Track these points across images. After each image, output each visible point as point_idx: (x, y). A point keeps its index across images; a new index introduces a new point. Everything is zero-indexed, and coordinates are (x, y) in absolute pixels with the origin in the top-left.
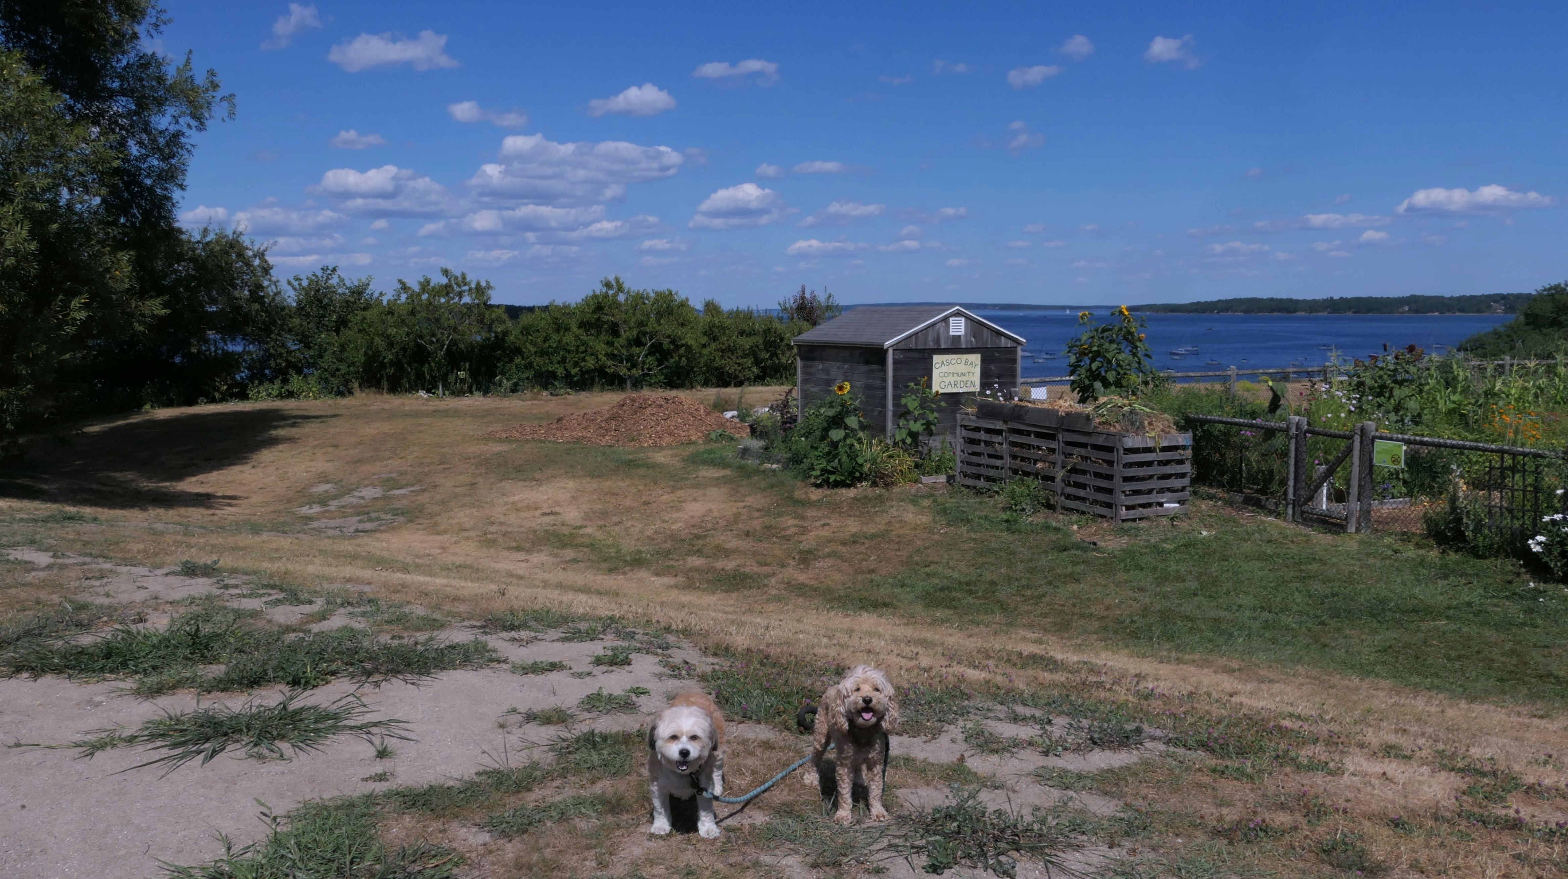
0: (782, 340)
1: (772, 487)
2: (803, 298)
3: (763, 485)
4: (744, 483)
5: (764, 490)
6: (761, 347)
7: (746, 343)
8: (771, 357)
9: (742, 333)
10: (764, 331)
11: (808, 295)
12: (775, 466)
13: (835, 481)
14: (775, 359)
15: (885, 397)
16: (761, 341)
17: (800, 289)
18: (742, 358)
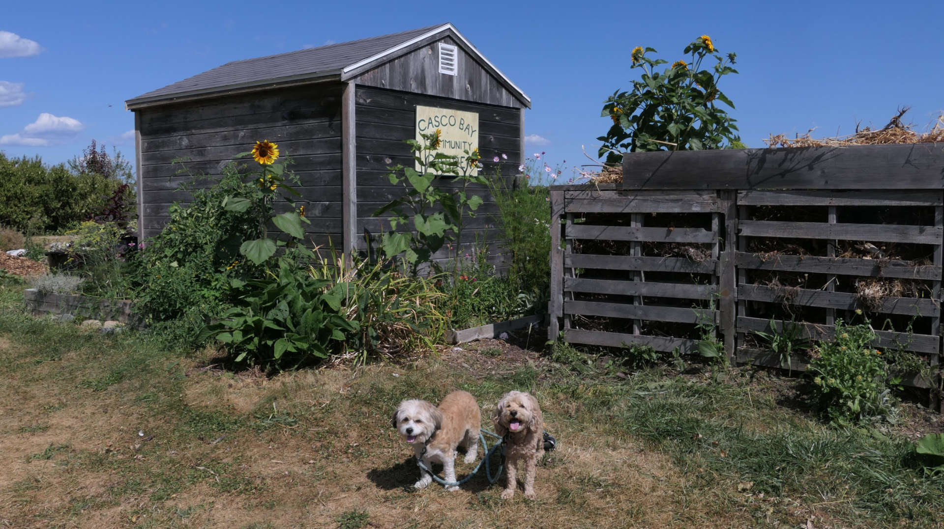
0: (74, 189)
1: (119, 377)
2: (94, 153)
3: (94, 373)
4: (44, 369)
5: (99, 388)
6: (52, 196)
7: (36, 191)
8: (63, 207)
9: (30, 181)
10: (55, 181)
11: (98, 150)
12: (110, 324)
13: (287, 354)
14: (67, 208)
15: (340, 178)
16: (52, 189)
17: (90, 144)
18: (31, 206)
